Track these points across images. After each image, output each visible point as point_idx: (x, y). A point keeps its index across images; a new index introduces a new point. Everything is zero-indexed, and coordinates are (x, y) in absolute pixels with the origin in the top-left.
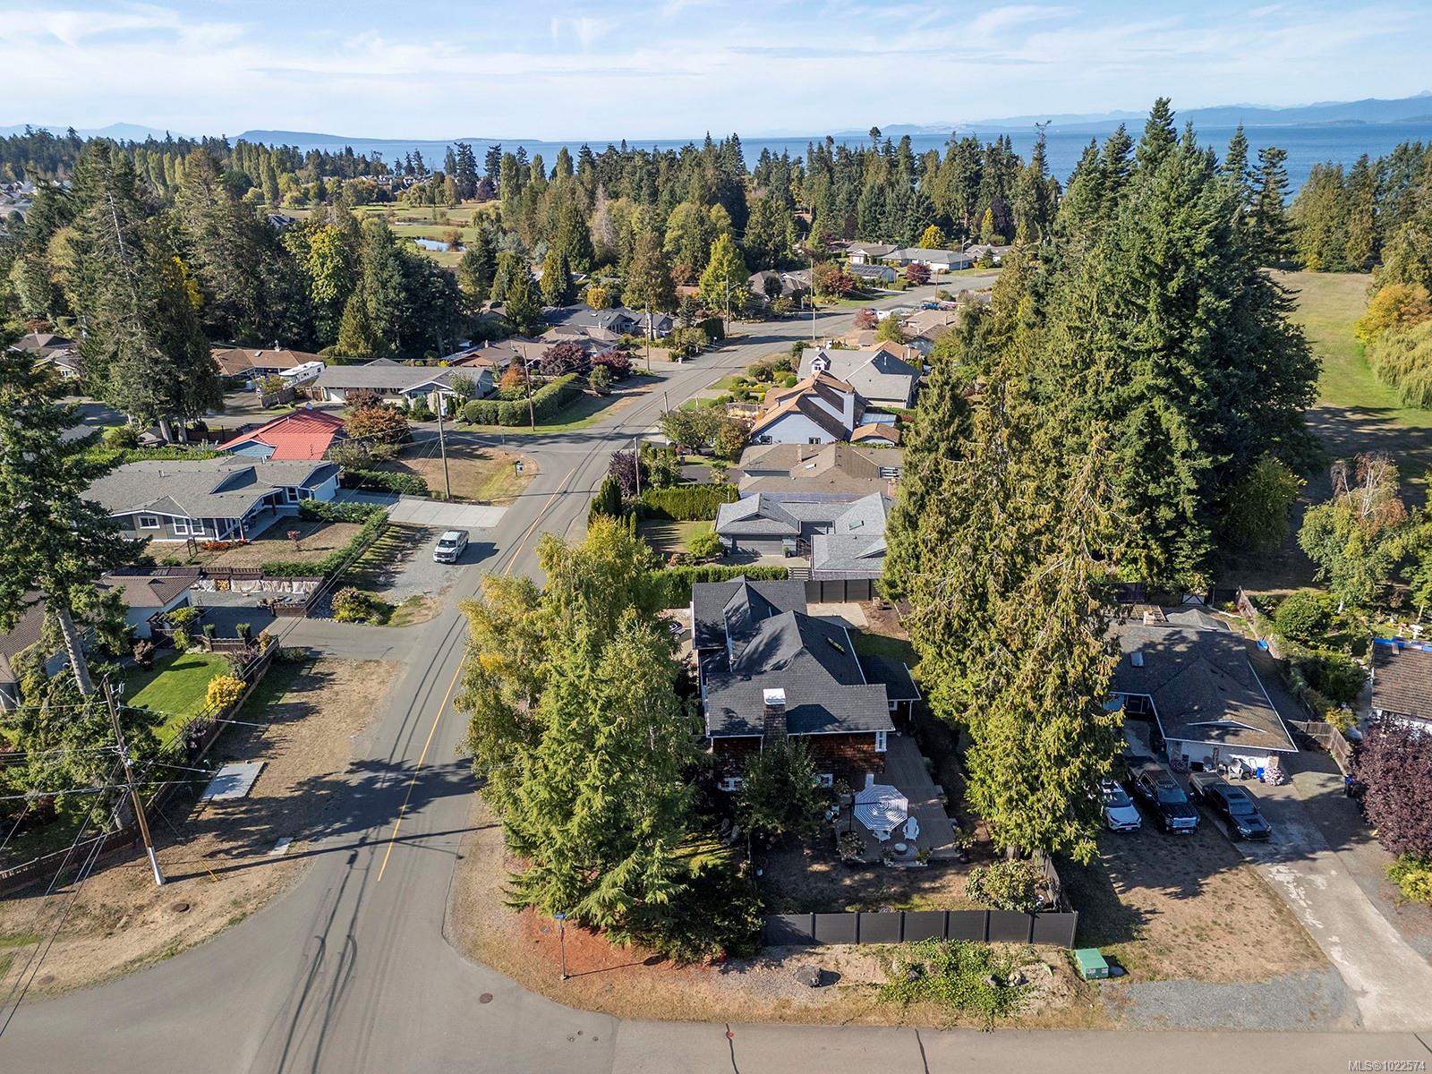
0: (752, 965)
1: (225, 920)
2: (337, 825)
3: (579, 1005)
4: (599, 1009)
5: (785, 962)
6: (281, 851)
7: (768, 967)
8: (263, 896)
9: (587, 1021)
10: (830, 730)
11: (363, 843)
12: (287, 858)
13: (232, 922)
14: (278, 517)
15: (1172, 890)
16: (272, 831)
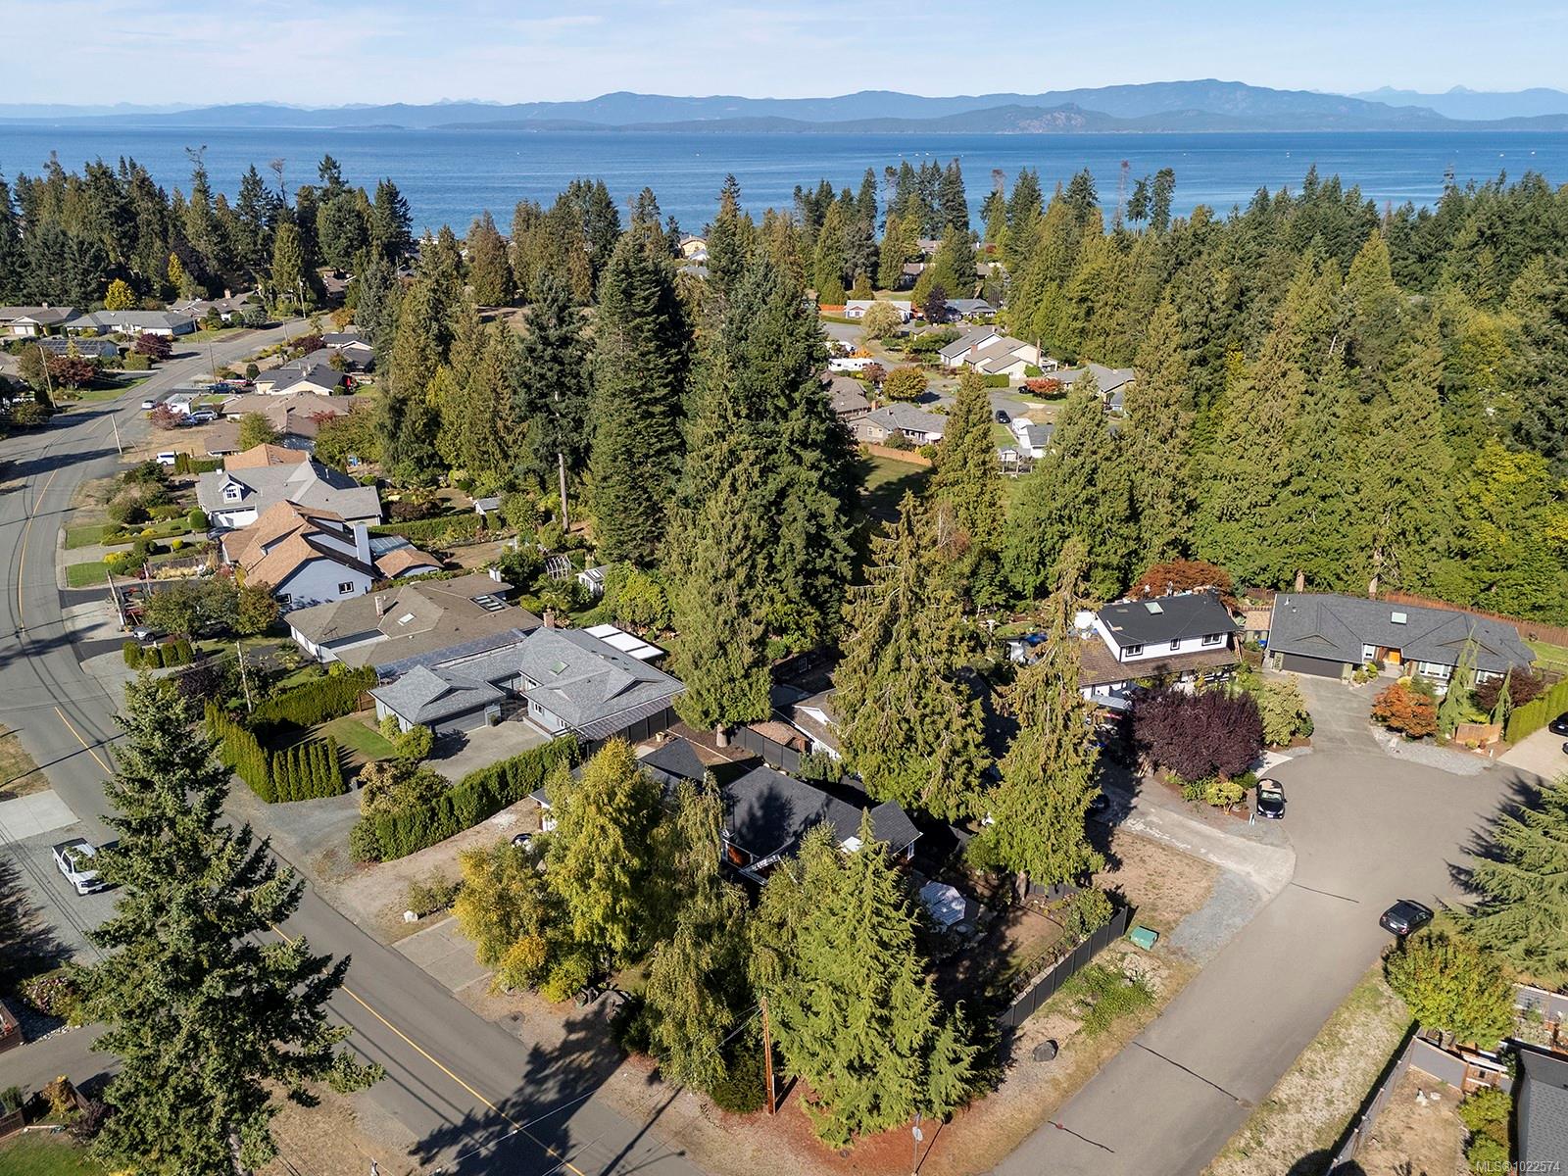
5: (1014, 1056)
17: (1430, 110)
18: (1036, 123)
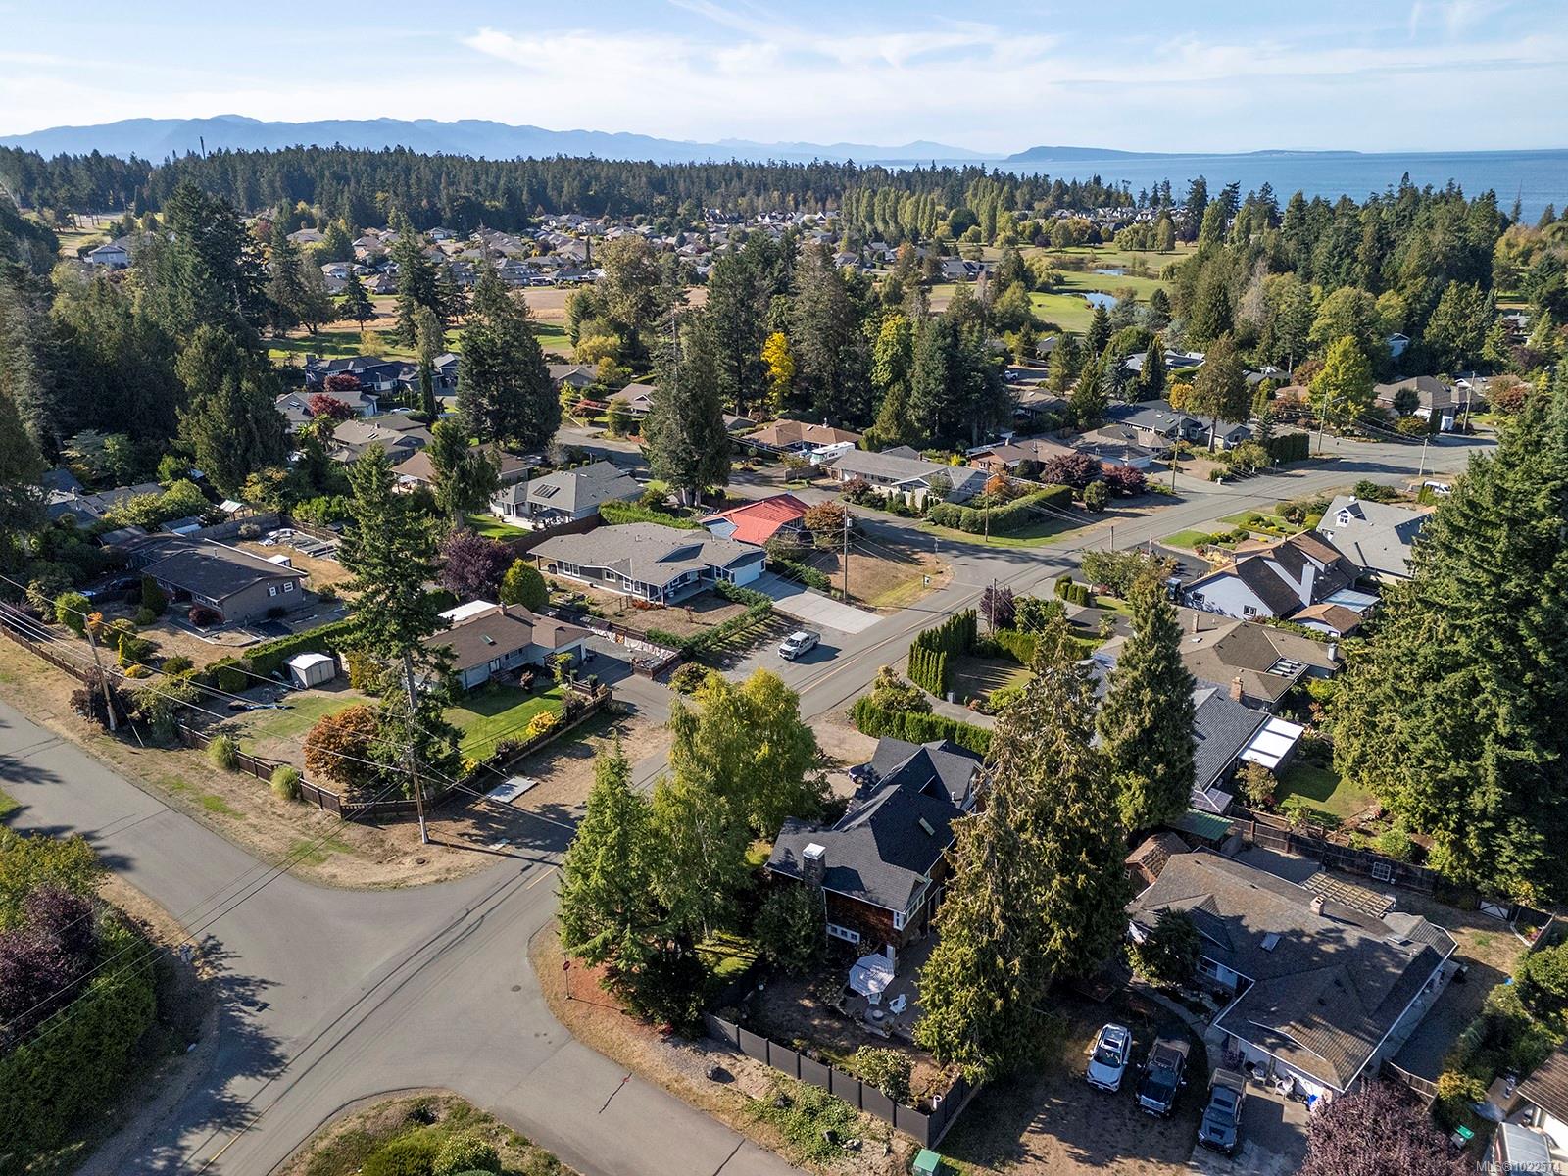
0: (686, 1045)
1: (435, 878)
2: (539, 842)
3: (561, 1018)
4: (569, 1026)
5: (709, 1055)
6: (497, 847)
7: (695, 1051)
8: (464, 874)
9: (555, 1030)
10: (855, 895)
11: (541, 860)
12: (497, 853)
13: (437, 881)
14: (702, 589)
15: (1081, 1151)
16: (504, 832)
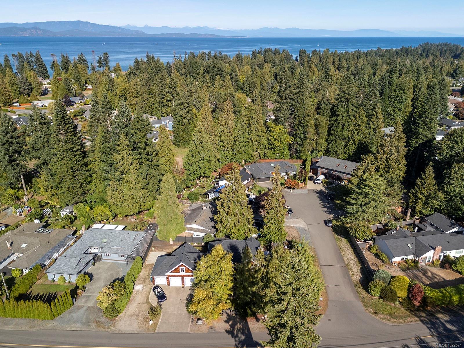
17: (141, 31)
18: (25, 33)
